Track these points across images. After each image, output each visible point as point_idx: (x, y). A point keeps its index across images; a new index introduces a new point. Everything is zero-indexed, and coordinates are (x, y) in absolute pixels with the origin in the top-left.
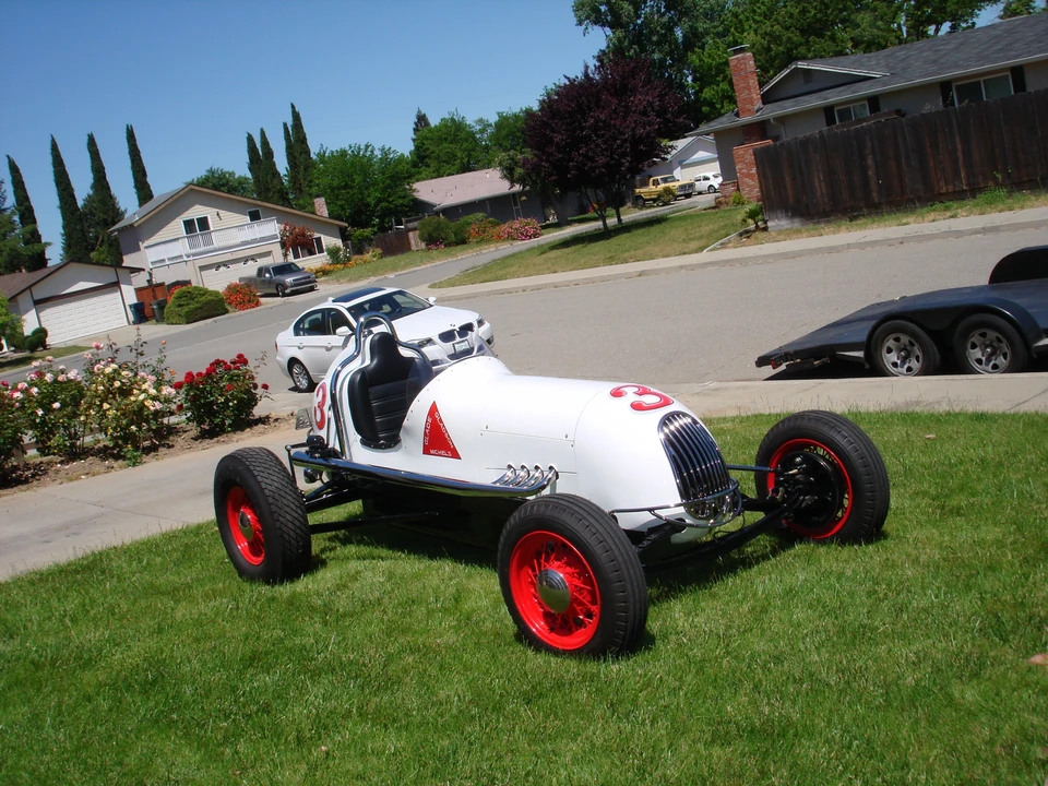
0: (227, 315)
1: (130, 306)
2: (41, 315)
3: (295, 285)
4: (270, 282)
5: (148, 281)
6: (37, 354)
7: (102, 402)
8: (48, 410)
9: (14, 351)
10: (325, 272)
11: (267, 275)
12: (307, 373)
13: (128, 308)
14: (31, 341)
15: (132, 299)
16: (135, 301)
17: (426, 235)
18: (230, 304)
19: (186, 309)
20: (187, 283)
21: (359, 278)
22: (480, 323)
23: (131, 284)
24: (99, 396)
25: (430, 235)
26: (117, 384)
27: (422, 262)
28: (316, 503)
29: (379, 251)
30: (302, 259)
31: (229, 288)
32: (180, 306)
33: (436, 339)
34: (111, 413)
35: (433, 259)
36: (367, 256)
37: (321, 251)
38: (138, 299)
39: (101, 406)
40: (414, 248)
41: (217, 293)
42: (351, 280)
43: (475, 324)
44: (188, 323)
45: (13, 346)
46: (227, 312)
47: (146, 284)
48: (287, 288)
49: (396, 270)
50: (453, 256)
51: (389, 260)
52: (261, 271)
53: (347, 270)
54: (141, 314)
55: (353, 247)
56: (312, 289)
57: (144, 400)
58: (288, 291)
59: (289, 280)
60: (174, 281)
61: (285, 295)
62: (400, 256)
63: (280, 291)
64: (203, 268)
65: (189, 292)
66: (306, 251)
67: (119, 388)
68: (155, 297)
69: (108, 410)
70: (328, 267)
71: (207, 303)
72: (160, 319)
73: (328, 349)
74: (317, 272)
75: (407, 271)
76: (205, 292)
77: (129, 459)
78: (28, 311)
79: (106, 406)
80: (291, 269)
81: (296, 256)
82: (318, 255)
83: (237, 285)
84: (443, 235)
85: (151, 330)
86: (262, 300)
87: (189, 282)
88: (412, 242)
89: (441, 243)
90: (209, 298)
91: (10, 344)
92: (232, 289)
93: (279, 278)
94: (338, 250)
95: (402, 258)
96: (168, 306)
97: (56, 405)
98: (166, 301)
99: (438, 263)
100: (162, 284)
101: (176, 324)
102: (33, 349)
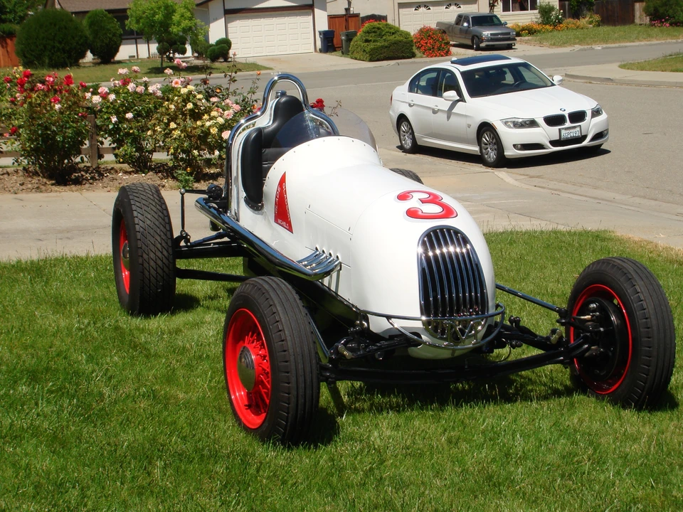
0: (413, 60)
1: (320, 33)
2: (229, 25)
3: (492, 40)
4: (466, 32)
5: (346, 9)
6: (217, 65)
7: (169, 121)
8: (122, 119)
9: (197, 58)
10: (531, 31)
11: (465, 24)
12: (413, 133)
13: (317, 34)
14: (214, 51)
15: (323, 25)
16: (326, 29)
17: (652, 10)
18: (419, 48)
19: (372, 45)
20: (383, 18)
21: (564, 44)
22: (596, 113)
23: (325, 10)
24: (169, 115)
25: (656, 10)
26: (190, 106)
27: (637, 39)
28: (199, 250)
29: (597, 18)
30: (511, 12)
31: (421, 31)
32: (367, 41)
33: (541, 122)
34: (177, 133)
35: (649, 36)
36: (583, 22)
37: (533, 8)
38: (329, 27)
39: (168, 125)
40: (637, 21)
41: (408, 34)
42: (554, 44)
43: (589, 114)
44: (371, 60)
45: (197, 52)
46: (413, 56)
47: (343, 12)
48: (482, 42)
49: (606, 42)
50: (673, 37)
51: (605, 29)
52: (460, 18)
53: (555, 33)
54: (329, 43)
55: (570, 9)
56: (509, 47)
57: (210, 126)
58: (483, 45)
59: (487, 33)
60: (370, 14)
61: (479, 49)
62: (618, 28)
63: (474, 42)
64: (401, 5)
65: (379, 28)
66: (517, 5)
67: (190, 110)
68: (347, 28)
69: (174, 129)
70: (536, 27)
71: (396, 43)
72: (345, 53)
73: (435, 112)
74: (523, 29)
75: (617, 45)
76: (396, 31)
77: (181, 181)
78: (216, 19)
79: (173, 125)
80: (492, 21)
81: (506, 8)
82: (529, 11)
83: (430, 30)
84: (671, 12)
85: (335, 61)
86: (453, 50)
87: (385, 18)
88: (637, 14)
89: (666, 20)
90: (398, 38)
91: (194, 50)
92: (425, 33)
93: (477, 29)
94: (552, 9)
95: (619, 30)
96: (355, 39)
97: (129, 115)
98: (355, 34)
99: (655, 42)
100: (357, 15)
101: (360, 60)
102: (214, 58)
